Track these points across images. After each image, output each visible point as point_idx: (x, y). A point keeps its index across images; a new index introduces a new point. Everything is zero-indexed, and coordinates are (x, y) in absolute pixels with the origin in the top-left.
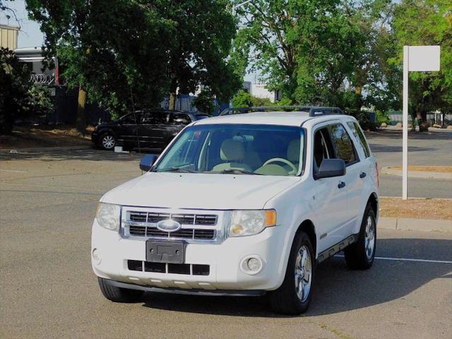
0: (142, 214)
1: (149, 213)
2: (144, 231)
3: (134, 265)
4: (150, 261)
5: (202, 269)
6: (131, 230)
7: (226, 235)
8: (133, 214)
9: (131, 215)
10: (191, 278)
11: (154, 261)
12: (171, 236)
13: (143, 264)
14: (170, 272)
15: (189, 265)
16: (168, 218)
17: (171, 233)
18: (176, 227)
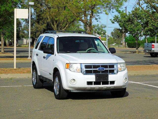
0: (90, 66)
1: (93, 65)
2: (92, 71)
3: (89, 83)
4: (97, 81)
5: (113, 82)
7: (117, 72)
10: (109, 85)
11: (98, 81)
12: (102, 73)
13: (93, 82)
14: (102, 84)
15: (109, 81)
16: (100, 67)
17: (101, 71)
18: (104, 69)
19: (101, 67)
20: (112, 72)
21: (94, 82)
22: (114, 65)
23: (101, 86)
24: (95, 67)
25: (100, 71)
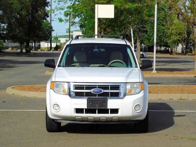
0: (81, 86)
1: (86, 85)
2: (84, 94)
4: (89, 108)
5: (115, 111)
6: (76, 94)
7: (125, 95)
8: (76, 86)
9: (75, 87)
10: (109, 115)
11: (91, 108)
12: (98, 96)
13: (84, 110)
14: (98, 113)
15: (109, 109)
16: (96, 87)
17: (98, 94)
18: (101, 91)
19: (98, 87)
20: (116, 95)
21: (86, 109)
22: (119, 86)
23: (97, 115)
24: (89, 87)
25: (96, 94)
